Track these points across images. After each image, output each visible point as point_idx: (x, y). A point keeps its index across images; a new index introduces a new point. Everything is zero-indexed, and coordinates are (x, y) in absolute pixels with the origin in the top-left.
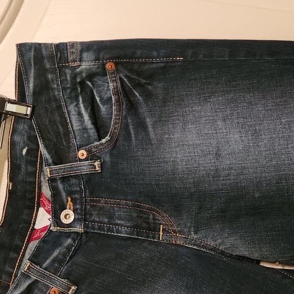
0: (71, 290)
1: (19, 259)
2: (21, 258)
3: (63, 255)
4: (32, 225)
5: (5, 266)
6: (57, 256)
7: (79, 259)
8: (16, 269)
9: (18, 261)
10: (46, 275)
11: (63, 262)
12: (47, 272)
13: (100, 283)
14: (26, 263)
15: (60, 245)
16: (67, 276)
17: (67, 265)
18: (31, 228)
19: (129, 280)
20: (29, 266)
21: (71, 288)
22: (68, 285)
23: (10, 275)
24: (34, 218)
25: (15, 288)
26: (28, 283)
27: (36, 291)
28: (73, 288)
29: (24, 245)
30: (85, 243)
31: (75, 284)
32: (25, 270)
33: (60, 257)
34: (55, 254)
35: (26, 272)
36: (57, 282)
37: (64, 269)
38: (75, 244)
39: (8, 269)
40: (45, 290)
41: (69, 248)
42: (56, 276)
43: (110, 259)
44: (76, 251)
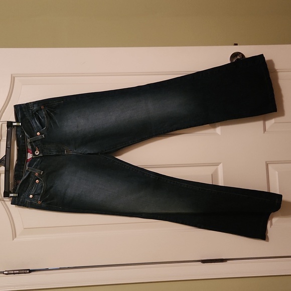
4: (26, 159)
11: (38, 165)
12: (34, 168)
13: (50, 169)
14: (27, 168)
15: (36, 161)
16: (40, 169)
25: (25, 175)
26: (29, 173)
29: (25, 163)
31: (42, 171)
34: (35, 163)
36: (37, 171)
39: (22, 170)
40: (34, 174)
41: (39, 161)
44: (41, 162)
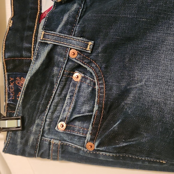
0: (89, 46)
1: (34, 35)
2: (35, 34)
3: (73, 17)
4: (39, 10)
5: (23, 43)
6: (68, 19)
7: (89, 15)
8: (33, 44)
9: (34, 37)
10: (62, 38)
11: (74, 23)
12: (62, 34)
13: (114, 32)
14: (41, 32)
15: (68, 11)
16: (81, 34)
17: (79, 24)
18: (39, 12)
19: (143, 22)
20: (44, 34)
21: (88, 44)
22: (84, 41)
23: (29, 50)
24: (39, 4)
25: (37, 59)
27: (56, 57)
28: (90, 43)
29: (36, 25)
30: (91, 6)
31: (91, 40)
32: (41, 39)
33: (71, 19)
34: (65, 18)
35: (42, 40)
36: (74, 42)
37: (77, 28)
38: (81, 7)
39: (26, 45)
40: (64, 53)
41: (77, 11)
42: (71, 36)
43: (118, 6)
44: (84, 12)
